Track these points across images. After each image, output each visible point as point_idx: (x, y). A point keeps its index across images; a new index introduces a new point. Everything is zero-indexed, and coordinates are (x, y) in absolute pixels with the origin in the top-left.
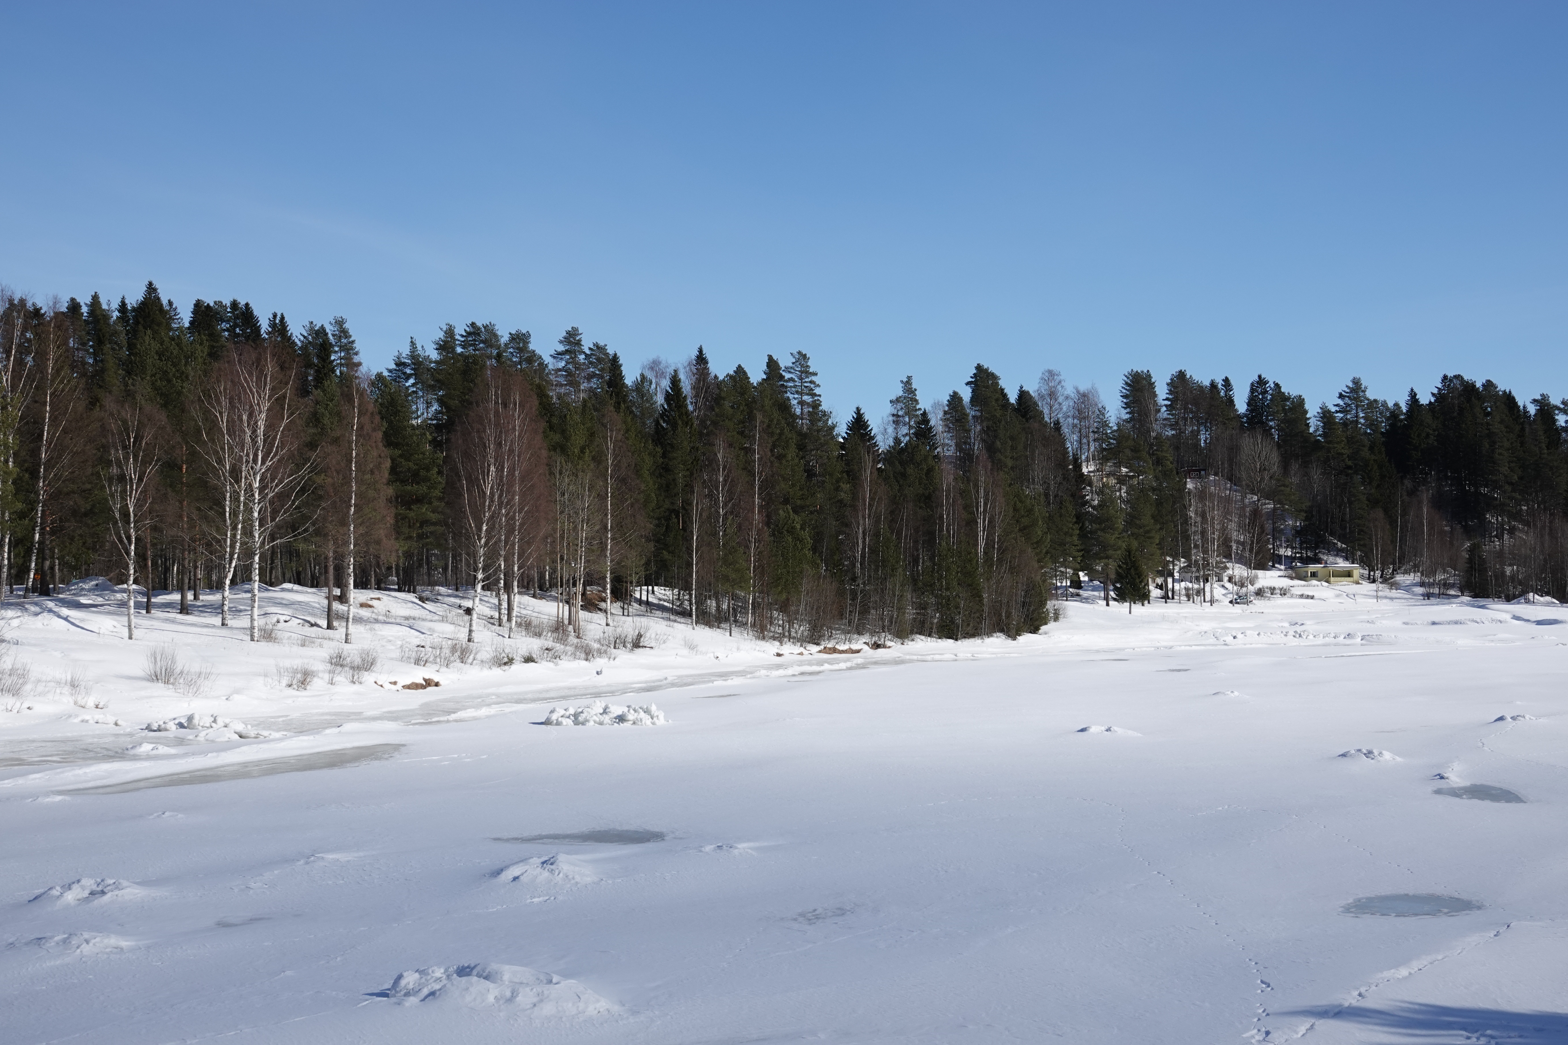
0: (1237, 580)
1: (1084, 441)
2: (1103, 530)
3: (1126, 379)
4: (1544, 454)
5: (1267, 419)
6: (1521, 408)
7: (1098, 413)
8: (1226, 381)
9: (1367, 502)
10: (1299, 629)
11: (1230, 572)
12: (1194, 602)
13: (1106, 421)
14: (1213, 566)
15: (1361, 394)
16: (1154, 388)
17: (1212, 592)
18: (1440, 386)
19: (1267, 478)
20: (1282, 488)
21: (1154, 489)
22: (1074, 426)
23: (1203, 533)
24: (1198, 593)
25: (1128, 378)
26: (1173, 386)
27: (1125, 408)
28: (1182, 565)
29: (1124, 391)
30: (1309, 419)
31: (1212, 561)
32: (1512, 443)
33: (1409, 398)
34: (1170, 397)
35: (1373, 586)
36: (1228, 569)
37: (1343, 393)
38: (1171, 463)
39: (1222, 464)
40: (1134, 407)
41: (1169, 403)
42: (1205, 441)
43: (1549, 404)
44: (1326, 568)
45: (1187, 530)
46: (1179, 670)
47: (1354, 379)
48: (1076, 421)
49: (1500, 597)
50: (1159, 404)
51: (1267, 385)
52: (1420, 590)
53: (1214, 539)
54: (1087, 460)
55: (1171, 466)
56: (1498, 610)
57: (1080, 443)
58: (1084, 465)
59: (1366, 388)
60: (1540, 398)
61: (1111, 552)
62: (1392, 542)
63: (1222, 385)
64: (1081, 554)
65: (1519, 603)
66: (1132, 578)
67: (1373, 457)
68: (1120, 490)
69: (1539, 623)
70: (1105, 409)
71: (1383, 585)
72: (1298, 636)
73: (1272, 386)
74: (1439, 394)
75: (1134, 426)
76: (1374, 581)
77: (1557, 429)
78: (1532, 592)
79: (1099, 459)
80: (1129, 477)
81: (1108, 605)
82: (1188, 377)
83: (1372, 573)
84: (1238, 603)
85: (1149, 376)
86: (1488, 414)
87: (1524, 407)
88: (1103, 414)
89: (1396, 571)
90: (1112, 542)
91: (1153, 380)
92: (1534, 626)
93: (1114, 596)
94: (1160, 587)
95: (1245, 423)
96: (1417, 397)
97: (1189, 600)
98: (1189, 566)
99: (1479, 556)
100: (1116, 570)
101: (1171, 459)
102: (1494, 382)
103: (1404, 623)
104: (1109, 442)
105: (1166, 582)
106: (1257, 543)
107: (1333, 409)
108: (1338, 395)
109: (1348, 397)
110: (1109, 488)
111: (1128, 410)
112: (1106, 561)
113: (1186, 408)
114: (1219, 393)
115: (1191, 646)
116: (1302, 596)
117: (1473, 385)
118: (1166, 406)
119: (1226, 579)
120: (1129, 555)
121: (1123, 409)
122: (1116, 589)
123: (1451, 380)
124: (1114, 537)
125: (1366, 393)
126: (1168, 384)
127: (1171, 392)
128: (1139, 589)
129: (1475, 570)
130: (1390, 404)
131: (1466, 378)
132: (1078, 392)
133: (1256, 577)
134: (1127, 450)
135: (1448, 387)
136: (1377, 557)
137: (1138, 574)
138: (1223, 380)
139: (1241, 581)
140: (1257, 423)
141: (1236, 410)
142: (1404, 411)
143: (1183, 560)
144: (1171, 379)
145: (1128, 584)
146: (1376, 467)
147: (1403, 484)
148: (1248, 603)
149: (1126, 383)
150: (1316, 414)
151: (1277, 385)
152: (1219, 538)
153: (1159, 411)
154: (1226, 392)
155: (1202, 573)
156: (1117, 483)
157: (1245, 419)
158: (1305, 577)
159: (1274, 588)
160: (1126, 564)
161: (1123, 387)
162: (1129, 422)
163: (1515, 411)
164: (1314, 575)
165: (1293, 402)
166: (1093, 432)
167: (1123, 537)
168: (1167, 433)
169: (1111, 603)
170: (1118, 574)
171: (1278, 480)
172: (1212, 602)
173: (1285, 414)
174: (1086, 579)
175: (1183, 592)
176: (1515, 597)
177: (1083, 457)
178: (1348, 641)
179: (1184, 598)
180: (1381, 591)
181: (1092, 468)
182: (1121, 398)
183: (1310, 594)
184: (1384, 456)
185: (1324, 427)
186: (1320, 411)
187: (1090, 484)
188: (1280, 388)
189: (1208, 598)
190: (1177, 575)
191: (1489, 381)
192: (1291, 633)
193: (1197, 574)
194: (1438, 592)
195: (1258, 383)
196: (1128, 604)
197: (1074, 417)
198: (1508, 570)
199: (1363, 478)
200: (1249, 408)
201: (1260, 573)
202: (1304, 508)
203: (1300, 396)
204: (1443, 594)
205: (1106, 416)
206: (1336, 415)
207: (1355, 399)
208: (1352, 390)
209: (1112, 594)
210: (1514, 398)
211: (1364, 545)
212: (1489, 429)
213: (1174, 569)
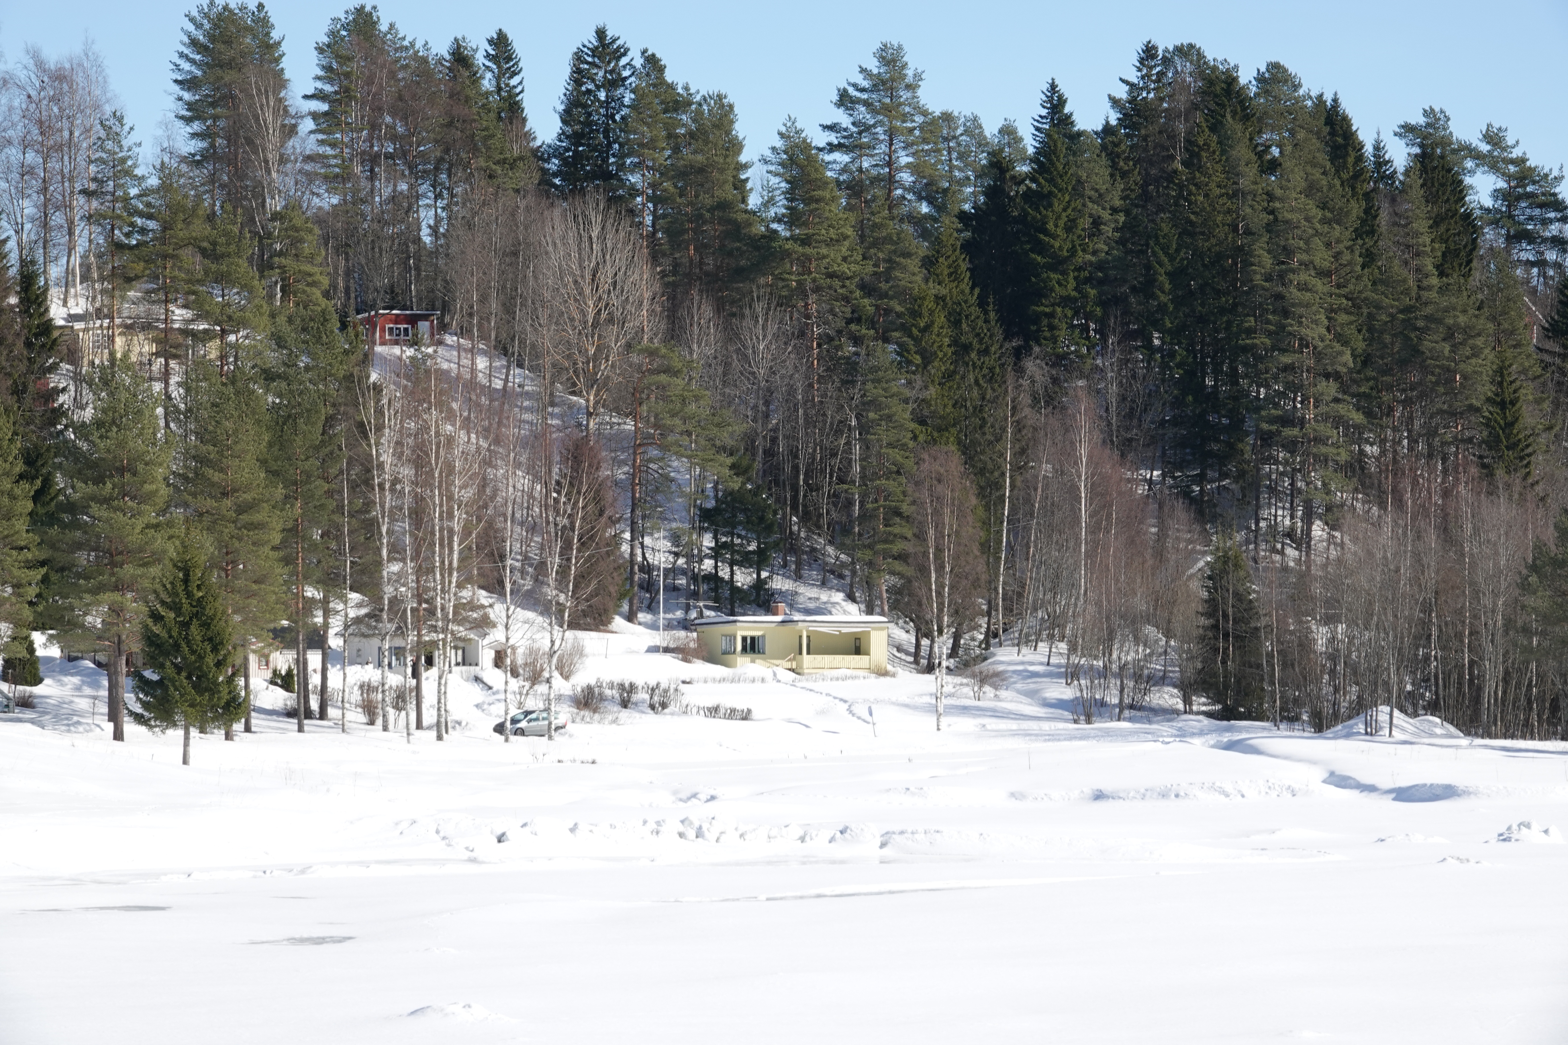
0: (520, 661)
1: (58, 219)
2: (106, 501)
3: (191, 28)
4: (1429, 288)
5: (621, 167)
6: (1369, 149)
7: (103, 134)
8: (501, 42)
9: (913, 425)
10: (698, 812)
11: (497, 635)
12: (385, 728)
13: (123, 160)
14: (446, 618)
15: (905, 95)
16: (277, 60)
17: (441, 694)
18: (1133, 76)
19: (616, 347)
20: (663, 378)
21: (268, 376)
22: (26, 171)
23: (418, 515)
24: (400, 700)
25: (199, 26)
26: (338, 56)
27: (188, 120)
28: (352, 614)
29: (186, 66)
30: (745, 167)
31: (445, 602)
32: (1337, 256)
33: (1044, 112)
34: (328, 88)
35: (927, 681)
36: (494, 625)
37: (852, 91)
38: (327, 295)
39: (484, 299)
40: (215, 118)
41: (324, 107)
42: (434, 230)
43: (1445, 142)
44: (790, 626)
45: (369, 505)
46: (320, 941)
47: (884, 48)
48: (31, 157)
49: (1293, 719)
50: (292, 111)
51: (624, 61)
52: (1065, 692)
53: (451, 532)
54: (67, 283)
55: (324, 302)
56: (1286, 758)
57: (45, 225)
58: (55, 295)
59: (918, 76)
60: (1421, 120)
61: (129, 570)
62: (985, 547)
63: (488, 56)
64: (38, 574)
65: (1348, 736)
66: (193, 652)
67: (934, 289)
68: (165, 376)
69: (1403, 794)
70: (120, 120)
71: (958, 680)
72: (691, 834)
73: (638, 62)
74: (1132, 101)
75: (212, 179)
76: (930, 669)
77: (1468, 216)
78: (1387, 702)
79: (102, 279)
80: (194, 334)
81: (118, 735)
82: (384, 27)
83: (925, 642)
84: (521, 732)
85: (262, 22)
86: (1273, 166)
87: (1377, 148)
88: (116, 138)
89: (996, 635)
90: (134, 538)
91: (275, 35)
92: (1388, 804)
93: (138, 709)
94: (284, 681)
95: (555, 175)
96: (1067, 110)
97: (372, 723)
98: (374, 616)
99: (1236, 594)
100: (146, 626)
101: (325, 282)
102: (1292, 69)
103: (1013, 795)
104: (132, 225)
105: (302, 663)
106: (583, 545)
107: (820, 139)
108: (835, 98)
109: (866, 103)
110: (128, 367)
111: (197, 126)
112: (116, 596)
113: (374, 127)
114: (475, 79)
115: (366, 864)
116: (713, 711)
117: (1230, 80)
118: (315, 116)
119: (487, 657)
120: (186, 581)
121: (180, 124)
122: (143, 685)
123: (1167, 61)
124: (140, 524)
125: (920, 92)
126: (320, 50)
127: (329, 73)
128: (212, 689)
129: (1226, 636)
130: (991, 129)
131: (1210, 56)
132: (40, 65)
133: (578, 652)
134: (189, 250)
135: (1158, 81)
136: (939, 594)
137: (210, 640)
138: (491, 42)
139: (533, 664)
140: (591, 177)
141: (529, 136)
142: (1031, 151)
143: (355, 597)
144: (333, 34)
145: (179, 669)
146: (941, 319)
147: (1020, 371)
148: (549, 731)
149: (194, 43)
150: (768, 153)
151: (652, 62)
152: (466, 532)
153: (292, 131)
154: (498, 79)
155: (412, 638)
156: (157, 354)
157: (554, 165)
158: (725, 653)
159: (632, 688)
160: (176, 607)
161: (182, 55)
162: (198, 163)
163: (1351, 160)
164: (752, 646)
165: (699, 112)
166: (85, 192)
167: (170, 524)
168: (316, 200)
169: (130, 728)
170: (150, 639)
171: (652, 353)
172: (441, 728)
173: (676, 150)
174: (55, 652)
175: (356, 696)
176: (1336, 718)
177: (55, 271)
178: (840, 850)
179: (356, 716)
180: (950, 695)
181: (78, 306)
182: (176, 88)
183: (741, 706)
184: (965, 286)
185: (791, 196)
186: (779, 143)
187: (73, 355)
188: (661, 69)
189: (429, 717)
190: (335, 642)
191: (1275, 67)
192: (673, 826)
193: (399, 642)
194: (1115, 701)
195: (594, 50)
196: (180, 732)
197: (25, 145)
198: (1321, 636)
199: (903, 350)
200: (567, 128)
201: (590, 639)
202: (730, 443)
203: (720, 97)
204: (1132, 707)
205: (126, 143)
206: (828, 158)
207: (886, 110)
208: (879, 84)
209: (130, 699)
210: (1346, 120)
211: (902, 557)
212: (1272, 212)
213: (326, 626)
